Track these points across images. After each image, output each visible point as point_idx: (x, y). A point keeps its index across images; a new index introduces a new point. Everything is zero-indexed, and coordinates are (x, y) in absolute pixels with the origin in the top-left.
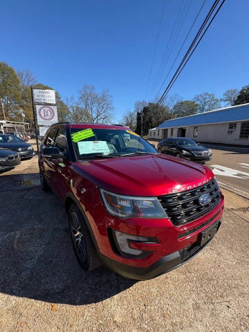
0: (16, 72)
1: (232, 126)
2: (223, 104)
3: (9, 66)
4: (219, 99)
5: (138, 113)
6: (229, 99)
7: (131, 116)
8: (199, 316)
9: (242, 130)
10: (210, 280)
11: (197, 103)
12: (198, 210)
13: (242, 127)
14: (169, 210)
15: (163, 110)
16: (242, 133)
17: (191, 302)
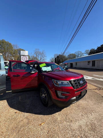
0: (12, 45)
1: (89, 62)
2: (85, 54)
3: (10, 43)
4: (83, 53)
5: (55, 58)
6: (87, 53)
7: (53, 59)
8: (83, 117)
9: (92, 64)
10: (85, 109)
11: (76, 54)
12: (80, 85)
13: (92, 62)
14: (72, 84)
15: (64, 57)
16: (92, 65)
17: (80, 115)
